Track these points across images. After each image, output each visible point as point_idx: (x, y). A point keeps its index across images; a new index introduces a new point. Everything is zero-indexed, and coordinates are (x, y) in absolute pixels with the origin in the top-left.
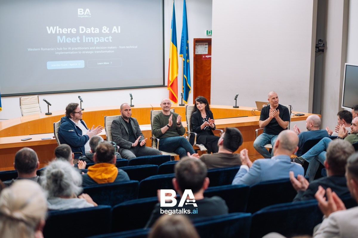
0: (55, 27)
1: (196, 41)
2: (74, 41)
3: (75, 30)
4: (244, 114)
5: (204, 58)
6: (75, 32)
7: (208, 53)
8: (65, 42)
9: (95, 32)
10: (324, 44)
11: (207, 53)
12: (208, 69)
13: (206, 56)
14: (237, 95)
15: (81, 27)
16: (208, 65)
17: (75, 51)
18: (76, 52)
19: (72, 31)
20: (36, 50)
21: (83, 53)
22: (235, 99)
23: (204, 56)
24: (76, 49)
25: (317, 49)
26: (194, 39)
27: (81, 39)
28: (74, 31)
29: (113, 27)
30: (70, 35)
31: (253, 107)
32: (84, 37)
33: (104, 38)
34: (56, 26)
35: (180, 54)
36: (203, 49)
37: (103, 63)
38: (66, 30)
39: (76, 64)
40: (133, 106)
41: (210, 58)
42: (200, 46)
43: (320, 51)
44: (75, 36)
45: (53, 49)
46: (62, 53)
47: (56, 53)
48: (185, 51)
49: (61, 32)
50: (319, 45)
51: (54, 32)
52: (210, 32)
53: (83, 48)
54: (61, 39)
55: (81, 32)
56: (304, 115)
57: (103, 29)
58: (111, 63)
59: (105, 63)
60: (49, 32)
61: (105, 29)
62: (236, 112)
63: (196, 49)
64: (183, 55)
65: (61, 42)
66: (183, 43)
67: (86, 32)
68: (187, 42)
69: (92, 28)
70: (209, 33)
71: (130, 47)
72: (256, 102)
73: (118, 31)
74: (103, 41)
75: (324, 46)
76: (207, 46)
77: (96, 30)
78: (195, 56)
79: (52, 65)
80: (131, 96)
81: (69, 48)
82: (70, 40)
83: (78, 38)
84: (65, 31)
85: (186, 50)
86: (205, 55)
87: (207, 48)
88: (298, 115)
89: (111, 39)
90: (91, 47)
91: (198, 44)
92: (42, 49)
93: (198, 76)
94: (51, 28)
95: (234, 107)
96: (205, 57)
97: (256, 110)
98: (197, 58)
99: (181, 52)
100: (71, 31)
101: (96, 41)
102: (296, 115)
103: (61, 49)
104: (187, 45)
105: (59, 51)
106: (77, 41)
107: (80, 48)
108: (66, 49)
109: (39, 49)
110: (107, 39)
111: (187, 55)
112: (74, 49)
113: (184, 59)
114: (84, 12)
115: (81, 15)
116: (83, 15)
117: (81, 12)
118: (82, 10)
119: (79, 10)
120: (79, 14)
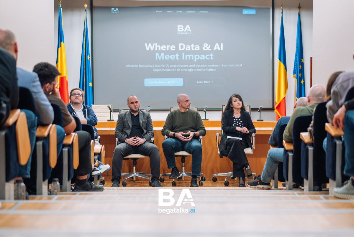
0: (154, 44)
2: (173, 58)
3: (175, 47)
6: (174, 50)
8: (163, 59)
15: (180, 45)
17: (173, 68)
18: (175, 70)
19: (171, 49)
20: (134, 66)
21: (182, 70)
24: (175, 66)
27: (180, 57)
28: (173, 48)
29: (215, 44)
30: (169, 52)
32: (183, 54)
35: (293, 74)
37: (203, 82)
38: (165, 47)
39: (174, 82)
44: (174, 53)
45: (151, 66)
46: (160, 70)
47: (154, 70)
48: (298, 71)
49: (160, 49)
51: (152, 49)
53: (182, 66)
54: (160, 55)
55: (180, 49)
57: (204, 46)
58: (212, 82)
59: (205, 82)
60: (148, 49)
61: (206, 47)
64: (295, 75)
65: (160, 58)
67: (185, 49)
69: (193, 45)
71: (234, 65)
77: (196, 47)
79: (149, 82)
81: (167, 66)
82: (169, 57)
83: (177, 55)
84: (163, 48)
85: (300, 69)
89: (213, 56)
90: (191, 65)
92: (140, 66)
94: (150, 45)
99: (294, 72)
100: (169, 48)
101: (196, 59)
103: (159, 66)
104: (302, 64)
105: (158, 68)
106: (175, 58)
107: (179, 66)
108: (165, 66)
109: (137, 66)
110: (208, 57)
111: (300, 75)
112: (172, 66)
113: (296, 80)
114: (184, 28)
115: (181, 32)
116: (183, 32)
117: (181, 28)
118: (182, 26)
119: (179, 26)
120: (179, 30)
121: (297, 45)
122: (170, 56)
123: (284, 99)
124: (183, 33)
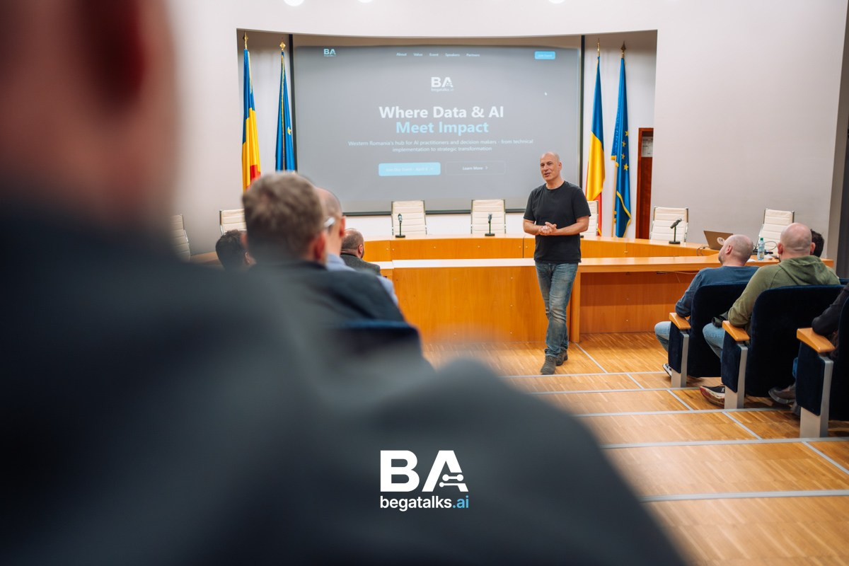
0: (393, 108)
1: (643, 132)
3: (427, 113)
8: (408, 131)
9: (460, 116)
15: (435, 108)
17: (425, 146)
18: (427, 149)
20: (361, 144)
21: (439, 150)
24: (427, 143)
26: (640, 129)
27: (436, 128)
28: (424, 114)
30: (419, 121)
32: (441, 123)
33: (475, 126)
34: (395, 106)
35: (610, 155)
37: (471, 168)
38: (412, 113)
45: (389, 144)
46: (404, 150)
47: (394, 150)
48: (620, 150)
49: (403, 116)
51: (391, 116)
53: (439, 143)
54: (403, 127)
55: (435, 116)
58: (487, 167)
59: (475, 168)
60: (383, 116)
61: (477, 112)
63: (643, 148)
64: (616, 157)
65: (403, 131)
66: (618, 136)
71: (521, 141)
73: (499, 114)
78: (641, 160)
79: (387, 170)
81: (416, 143)
82: (418, 128)
83: (431, 126)
84: (408, 114)
85: (623, 147)
92: (371, 143)
94: (387, 109)
99: (614, 152)
100: (419, 114)
101: (460, 131)
103: (402, 143)
104: (626, 139)
105: (399, 147)
106: (428, 130)
107: (433, 143)
108: (411, 143)
109: (366, 143)
110: (480, 128)
111: (623, 156)
112: (423, 143)
113: (617, 164)
114: (442, 82)
115: (437, 88)
116: (440, 87)
117: (436, 82)
118: (439, 79)
119: (433, 79)
120: (433, 85)
121: (619, 109)
122: (419, 126)
123: (599, 197)
124: (440, 90)
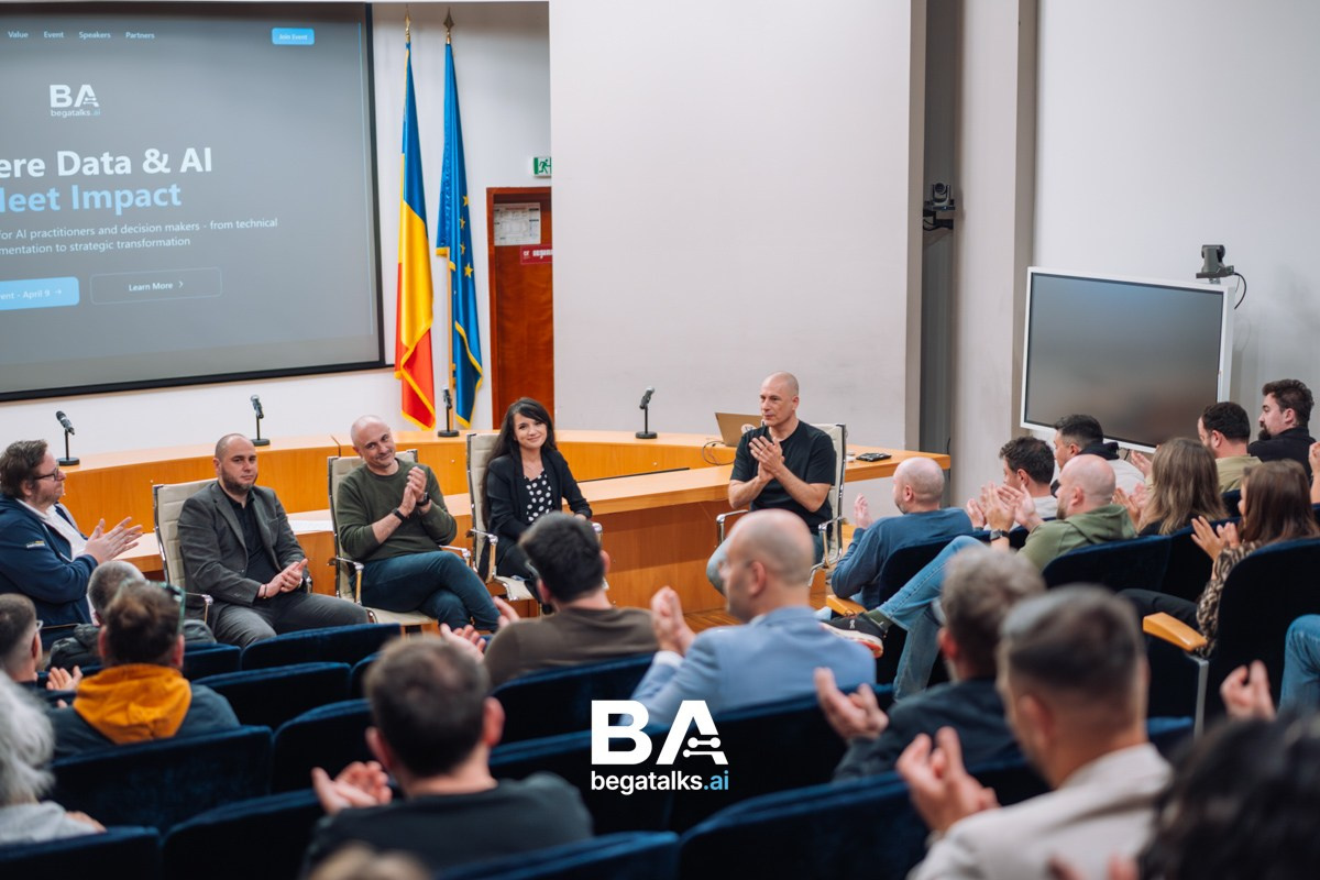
1: (495, 196)
2: (37, 206)
3: (42, 165)
4: (677, 460)
5: (528, 261)
6: (42, 174)
7: (542, 239)
9: (118, 170)
10: (952, 202)
11: (537, 241)
12: (544, 298)
13: (536, 253)
14: (649, 393)
15: (61, 155)
16: (544, 286)
17: (41, 242)
18: (47, 249)
19: (31, 170)
21: (73, 249)
22: (642, 408)
23: (526, 253)
24: (45, 234)
25: (930, 219)
26: (489, 191)
27: (65, 200)
28: (36, 167)
29: (184, 151)
30: (25, 185)
31: (708, 436)
32: (75, 189)
33: (152, 194)
35: (439, 246)
36: (524, 228)
38: (8, 167)
39: (48, 293)
40: (267, 443)
41: (549, 259)
42: (510, 216)
43: (938, 224)
44: (40, 186)
48: (455, 236)
50: (937, 204)
52: (544, 164)
53: (74, 233)
55: (62, 172)
56: (888, 457)
57: (145, 159)
58: (181, 283)
59: (156, 286)
61: (154, 160)
62: (646, 455)
63: (497, 227)
64: (448, 249)
66: (450, 205)
67: (81, 170)
68: (462, 201)
69: (106, 155)
70: (541, 166)
71: (252, 222)
72: (717, 415)
73: (203, 164)
74: (148, 203)
75: (954, 208)
76: (537, 215)
77: (120, 162)
78: (493, 253)
80: (257, 404)
81: (20, 234)
82: (23, 201)
83: (53, 194)
85: (460, 230)
86: (531, 248)
87: (539, 223)
88: (866, 460)
89: (178, 194)
90: (104, 228)
91: (502, 209)
93: (509, 325)
95: (639, 436)
96: (531, 254)
97: (719, 446)
98: (503, 258)
99: (443, 240)
100: (24, 168)
101: (119, 205)
102: (859, 459)
104: (464, 212)
106: (47, 204)
107: (60, 233)
108: (9, 236)
110: (163, 197)
111: (463, 248)
112: (37, 234)
113: (453, 266)
114: (74, 96)
115: (62, 109)
116: (71, 108)
117: (61, 96)
118: (67, 89)
119: (54, 88)
120: (54, 104)
122: (27, 199)
124: (71, 113)
